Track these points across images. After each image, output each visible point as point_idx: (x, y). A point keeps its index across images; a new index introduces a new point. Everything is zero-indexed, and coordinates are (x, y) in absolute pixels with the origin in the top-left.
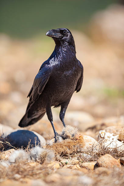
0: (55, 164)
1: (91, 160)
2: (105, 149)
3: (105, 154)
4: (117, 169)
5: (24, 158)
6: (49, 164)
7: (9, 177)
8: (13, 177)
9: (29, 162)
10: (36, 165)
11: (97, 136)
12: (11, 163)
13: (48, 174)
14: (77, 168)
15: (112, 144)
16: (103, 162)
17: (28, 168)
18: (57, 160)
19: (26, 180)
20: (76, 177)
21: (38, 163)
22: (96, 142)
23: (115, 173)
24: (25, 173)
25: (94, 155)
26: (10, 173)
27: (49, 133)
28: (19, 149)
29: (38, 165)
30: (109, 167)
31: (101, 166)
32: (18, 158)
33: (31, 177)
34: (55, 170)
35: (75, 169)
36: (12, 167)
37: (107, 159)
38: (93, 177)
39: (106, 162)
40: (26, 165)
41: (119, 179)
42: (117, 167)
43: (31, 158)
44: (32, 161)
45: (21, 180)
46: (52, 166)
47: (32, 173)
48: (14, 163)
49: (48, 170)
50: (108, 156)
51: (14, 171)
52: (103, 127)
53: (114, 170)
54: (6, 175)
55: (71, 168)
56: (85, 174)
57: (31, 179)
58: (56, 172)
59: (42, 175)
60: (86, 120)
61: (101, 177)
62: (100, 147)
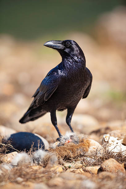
0: (58, 168)
1: (95, 165)
2: (109, 153)
3: (109, 158)
4: (121, 174)
5: (26, 161)
6: (52, 167)
7: (11, 181)
8: (15, 180)
9: (31, 165)
10: (38, 169)
11: (101, 140)
12: (13, 166)
13: (51, 178)
14: (81, 173)
15: (116, 148)
16: (107, 167)
17: (30, 172)
18: (60, 163)
19: (29, 183)
20: (79, 182)
21: (41, 167)
22: (100, 146)
23: (119, 178)
24: (28, 177)
25: (98, 159)
26: (12, 176)
27: (53, 135)
28: (22, 152)
29: (41, 168)
30: (113, 171)
31: (105, 171)
32: (21, 162)
33: (34, 181)
34: (58, 174)
35: (79, 173)
36: (14, 170)
37: (111, 163)
38: (96, 181)
39: (110, 166)
40: (29, 168)
41: (122, 184)
42: (122, 172)
43: (34, 162)
44: (35, 165)
45: (24, 183)
46: (55, 170)
47: (35, 176)
48: (16, 166)
49: (51, 174)
50: (112, 161)
51: (17, 174)
52: (108, 131)
53: (118, 175)
54: (8, 178)
55: (74, 172)
56: (88, 178)
57: (33, 182)
58: (59, 176)
59: (44, 178)
60: (90, 123)
61: (105, 182)
62: (104, 151)
